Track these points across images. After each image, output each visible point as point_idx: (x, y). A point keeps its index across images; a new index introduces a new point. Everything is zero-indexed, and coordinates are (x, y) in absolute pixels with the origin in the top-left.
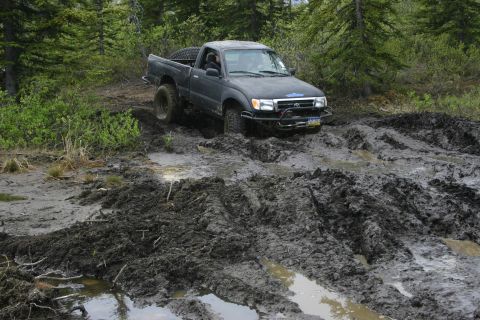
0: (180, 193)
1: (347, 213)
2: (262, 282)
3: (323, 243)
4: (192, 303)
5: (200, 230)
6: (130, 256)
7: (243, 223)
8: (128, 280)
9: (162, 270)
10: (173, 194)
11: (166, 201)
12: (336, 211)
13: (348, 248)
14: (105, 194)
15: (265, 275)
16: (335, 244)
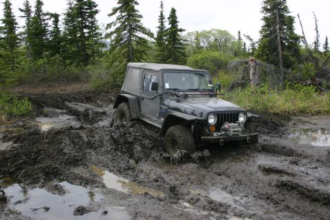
0: (50, 135)
2: (88, 175)
4: (56, 186)
5: (60, 152)
6: (26, 166)
7: (80, 148)
8: (25, 176)
9: (42, 172)
10: (47, 136)
11: (43, 140)
12: (122, 141)
13: (127, 158)
14: (14, 137)
15: (90, 172)
16: (121, 156)
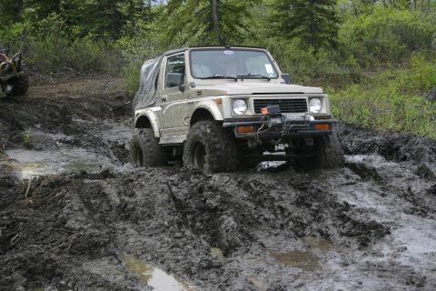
0: (39, 190)
1: (204, 209)
2: (120, 277)
5: (59, 227)
9: (20, 268)
10: (31, 191)
11: (24, 198)
12: (194, 206)
13: (204, 243)
15: (124, 271)
16: (193, 239)
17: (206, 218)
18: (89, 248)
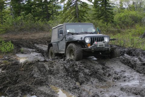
0: (25, 66)
1: (74, 71)
2: (49, 91)
3: (67, 80)
5: (31, 76)
6: (10, 85)
7: (44, 74)
8: (9, 92)
9: (20, 89)
10: (23, 66)
11: (21, 68)
12: (71, 70)
13: (74, 81)
14: (3, 66)
15: (50, 90)
16: (71, 80)
17: (75, 74)
18: (40, 83)
